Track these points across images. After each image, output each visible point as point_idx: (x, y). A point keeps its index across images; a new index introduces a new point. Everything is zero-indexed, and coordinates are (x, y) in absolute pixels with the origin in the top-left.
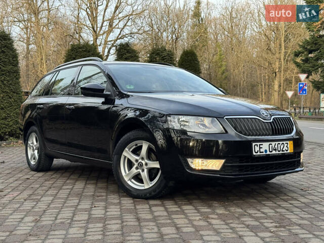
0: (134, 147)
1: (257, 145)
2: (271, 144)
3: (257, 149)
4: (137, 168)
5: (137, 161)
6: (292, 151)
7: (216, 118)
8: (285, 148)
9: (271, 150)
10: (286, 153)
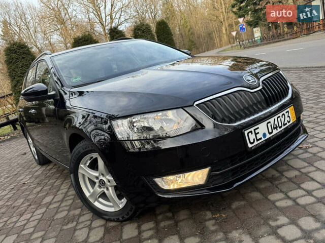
0: (89, 162)
1: (251, 132)
2: (270, 122)
3: (252, 137)
4: (100, 187)
5: (97, 178)
6: (295, 120)
7: (182, 108)
8: (287, 119)
9: (270, 131)
10: (289, 126)
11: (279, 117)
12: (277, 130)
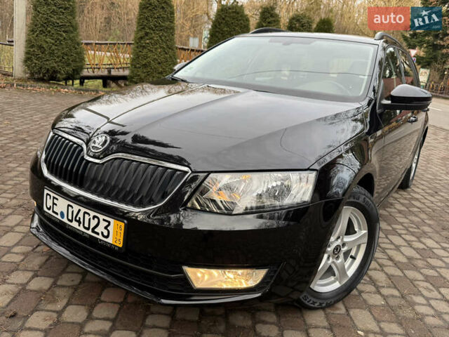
1: (50, 196)
2: (72, 207)
3: (49, 202)
6: (121, 246)
10: (101, 240)
11: (89, 215)
12: (79, 225)
